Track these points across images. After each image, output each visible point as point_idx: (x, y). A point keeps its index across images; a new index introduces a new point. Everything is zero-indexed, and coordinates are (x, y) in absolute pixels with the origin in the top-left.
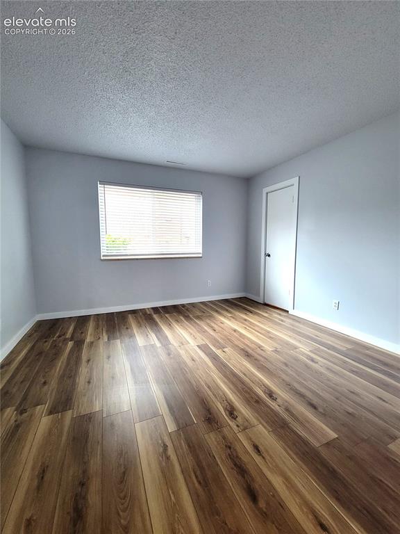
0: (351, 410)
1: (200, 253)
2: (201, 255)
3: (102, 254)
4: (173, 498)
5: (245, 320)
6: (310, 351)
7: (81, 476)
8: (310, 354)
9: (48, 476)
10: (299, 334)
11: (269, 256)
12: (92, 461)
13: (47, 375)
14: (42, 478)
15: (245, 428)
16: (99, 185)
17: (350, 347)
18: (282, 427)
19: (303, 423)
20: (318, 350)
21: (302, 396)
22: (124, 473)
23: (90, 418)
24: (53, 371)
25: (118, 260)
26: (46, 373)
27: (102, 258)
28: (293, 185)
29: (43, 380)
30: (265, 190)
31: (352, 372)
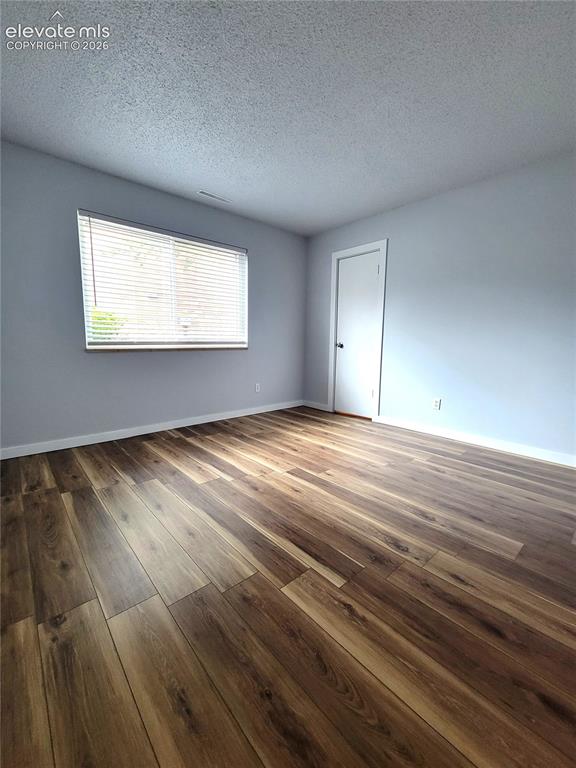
0: (515, 515)
1: (243, 343)
2: (245, 346)
3: (88, 340)
4: (411, 667)
5: (326, 434)
6: (428, 461)
7: (256, 685)
8: (428, 463)
9: (197, 706)
10: (400, 442)
11: (342, 346)
12: (254, 657)
13: (57, 551)
14: (188, 711)
15: (427, 560)
16: (79, 217)
17: (464, 451)
18: (465, 548)
19: (482, 538)
20: (434, 457)
21: (458, 510)
22: (319, 657)
23: (201, 599)
24: (65, 543)
25: (118, 350)
26: (53, 549)
27: (88, 347)
28: (379, 250)
29: (58, 563)
30: (335, 256)
31: (484, 476)
